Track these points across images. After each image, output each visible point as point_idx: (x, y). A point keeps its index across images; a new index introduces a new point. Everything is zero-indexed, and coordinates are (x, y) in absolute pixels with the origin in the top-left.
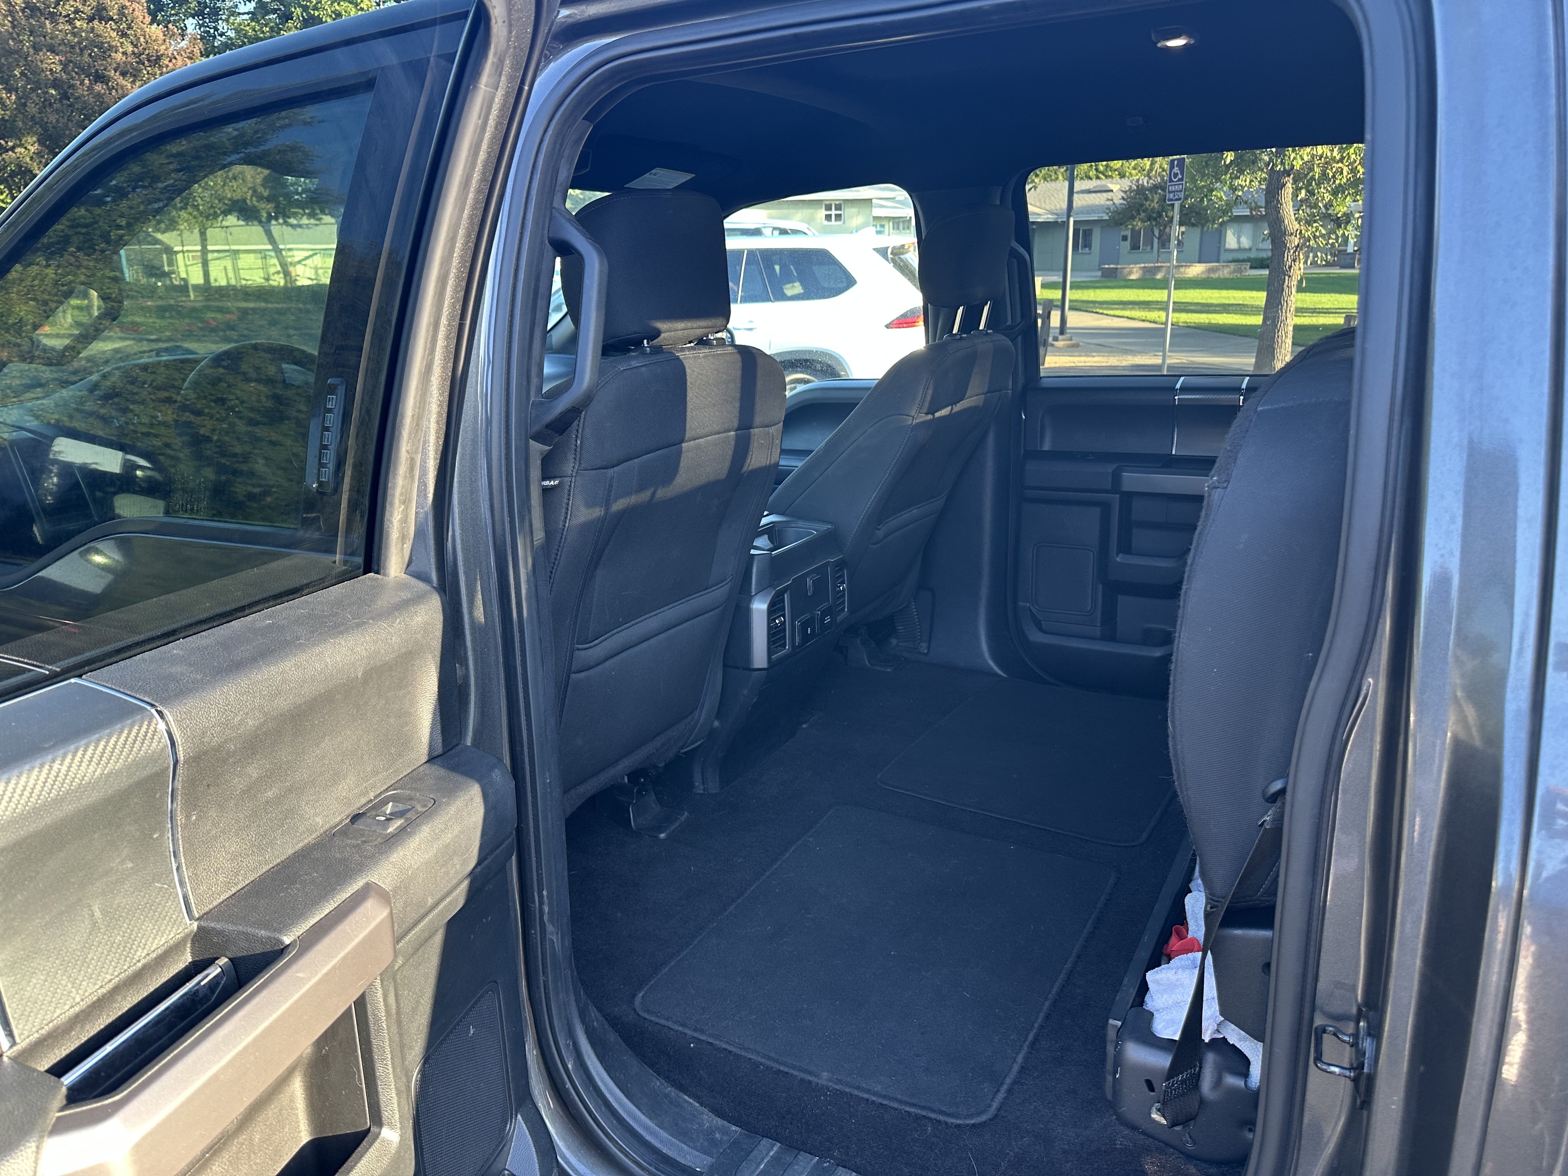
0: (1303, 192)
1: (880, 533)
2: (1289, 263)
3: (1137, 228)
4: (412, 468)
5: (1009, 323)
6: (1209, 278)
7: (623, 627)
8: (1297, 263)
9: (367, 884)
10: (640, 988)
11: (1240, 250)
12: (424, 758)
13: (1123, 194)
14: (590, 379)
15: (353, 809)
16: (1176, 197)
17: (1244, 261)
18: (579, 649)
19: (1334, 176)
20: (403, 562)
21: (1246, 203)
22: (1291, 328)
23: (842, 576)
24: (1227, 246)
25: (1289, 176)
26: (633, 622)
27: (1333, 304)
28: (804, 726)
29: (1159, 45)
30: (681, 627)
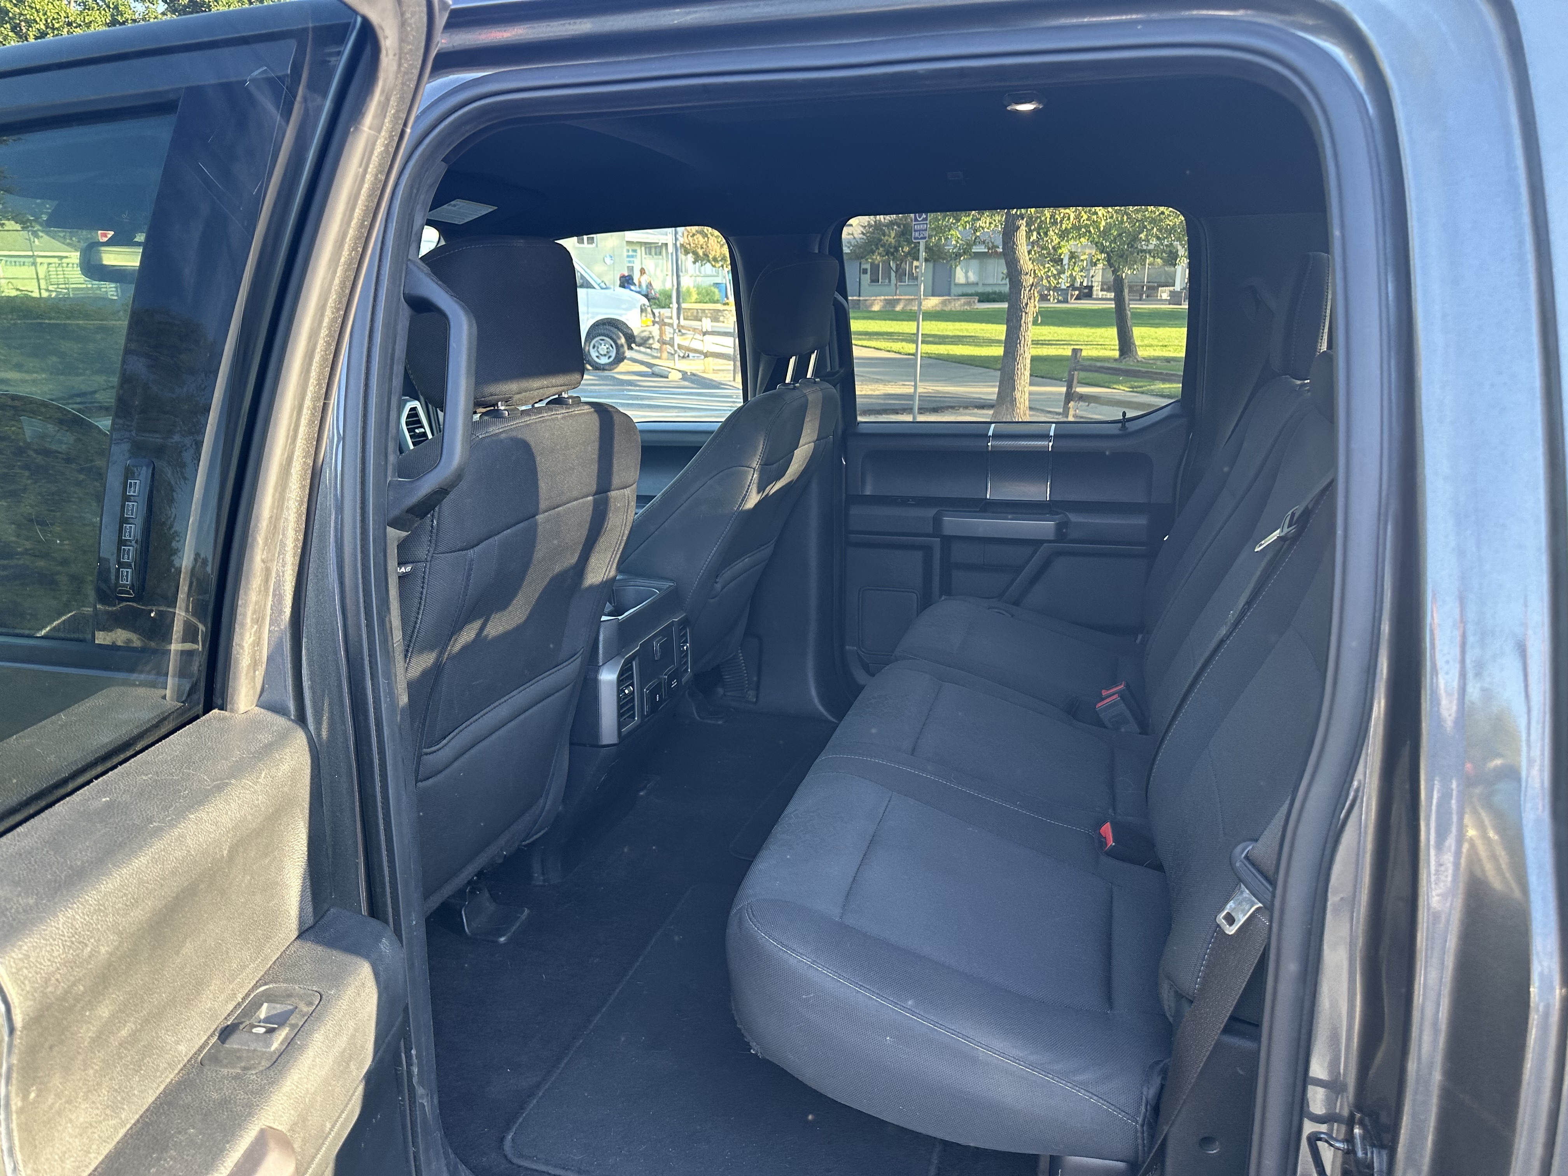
0: (1035, 233)
1: (718, 586)
2: (1025, 301)
3: (876, 262)
4: (267, 580)
5: (829, 369)
6: (943, 310)
7: (471, 720)
8: (1032, 301)
9: (262, 1131)
10: (508, 1128)
11: (968, 284)
12: (295, 934)
13: (862, 229)
14: (462, 456)
15: (219, 1022)
16: (922, 236)
17: (971, 295)
18: (426, 754)
19: (1061, 222)
20: (254, 694)
21: (984, 242)
22: (1028, 361)
23: (685, 635)
24: (957, 281)
25: (1023, 219)
26: (482, 713)
27: (1053, 336)
28: (641, 794)
29: (1009, 108)
30: (531, 711)
